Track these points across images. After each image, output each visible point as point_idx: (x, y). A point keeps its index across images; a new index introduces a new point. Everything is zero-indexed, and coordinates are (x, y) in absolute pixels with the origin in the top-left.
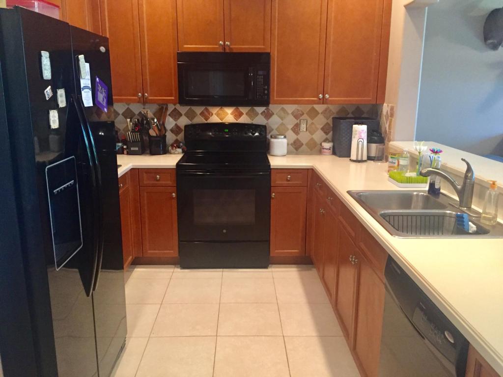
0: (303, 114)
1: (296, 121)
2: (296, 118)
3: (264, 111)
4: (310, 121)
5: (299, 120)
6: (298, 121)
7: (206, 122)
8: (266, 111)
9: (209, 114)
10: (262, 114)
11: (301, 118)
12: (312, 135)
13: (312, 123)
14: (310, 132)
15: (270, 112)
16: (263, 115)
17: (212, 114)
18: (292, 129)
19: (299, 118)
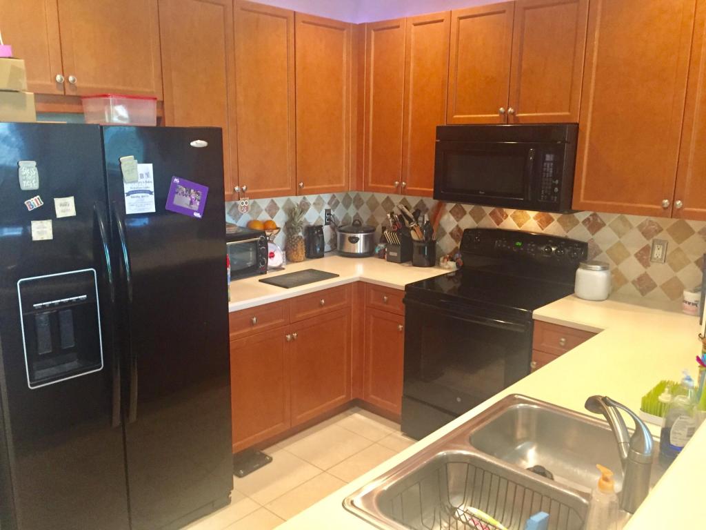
0: (661, 230)
1: (645, 242)
2: (645, 236)
3: (588, 219)
4: (673, 244)
5: (651, 241)
6: (650, 243)
7: (497, 227)
8: (591, 219)
9: (503, 215)
10: (584, 222)
11: (655, 237)
12: (676, 270)
13: (678, 250)
14: (671, 265)
15: (599, 221)
16: (586, 225)
17: (507, 216)
18: (636, 255)
19: (653, 237)
